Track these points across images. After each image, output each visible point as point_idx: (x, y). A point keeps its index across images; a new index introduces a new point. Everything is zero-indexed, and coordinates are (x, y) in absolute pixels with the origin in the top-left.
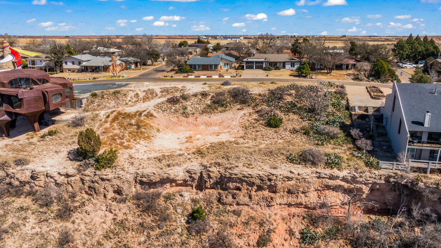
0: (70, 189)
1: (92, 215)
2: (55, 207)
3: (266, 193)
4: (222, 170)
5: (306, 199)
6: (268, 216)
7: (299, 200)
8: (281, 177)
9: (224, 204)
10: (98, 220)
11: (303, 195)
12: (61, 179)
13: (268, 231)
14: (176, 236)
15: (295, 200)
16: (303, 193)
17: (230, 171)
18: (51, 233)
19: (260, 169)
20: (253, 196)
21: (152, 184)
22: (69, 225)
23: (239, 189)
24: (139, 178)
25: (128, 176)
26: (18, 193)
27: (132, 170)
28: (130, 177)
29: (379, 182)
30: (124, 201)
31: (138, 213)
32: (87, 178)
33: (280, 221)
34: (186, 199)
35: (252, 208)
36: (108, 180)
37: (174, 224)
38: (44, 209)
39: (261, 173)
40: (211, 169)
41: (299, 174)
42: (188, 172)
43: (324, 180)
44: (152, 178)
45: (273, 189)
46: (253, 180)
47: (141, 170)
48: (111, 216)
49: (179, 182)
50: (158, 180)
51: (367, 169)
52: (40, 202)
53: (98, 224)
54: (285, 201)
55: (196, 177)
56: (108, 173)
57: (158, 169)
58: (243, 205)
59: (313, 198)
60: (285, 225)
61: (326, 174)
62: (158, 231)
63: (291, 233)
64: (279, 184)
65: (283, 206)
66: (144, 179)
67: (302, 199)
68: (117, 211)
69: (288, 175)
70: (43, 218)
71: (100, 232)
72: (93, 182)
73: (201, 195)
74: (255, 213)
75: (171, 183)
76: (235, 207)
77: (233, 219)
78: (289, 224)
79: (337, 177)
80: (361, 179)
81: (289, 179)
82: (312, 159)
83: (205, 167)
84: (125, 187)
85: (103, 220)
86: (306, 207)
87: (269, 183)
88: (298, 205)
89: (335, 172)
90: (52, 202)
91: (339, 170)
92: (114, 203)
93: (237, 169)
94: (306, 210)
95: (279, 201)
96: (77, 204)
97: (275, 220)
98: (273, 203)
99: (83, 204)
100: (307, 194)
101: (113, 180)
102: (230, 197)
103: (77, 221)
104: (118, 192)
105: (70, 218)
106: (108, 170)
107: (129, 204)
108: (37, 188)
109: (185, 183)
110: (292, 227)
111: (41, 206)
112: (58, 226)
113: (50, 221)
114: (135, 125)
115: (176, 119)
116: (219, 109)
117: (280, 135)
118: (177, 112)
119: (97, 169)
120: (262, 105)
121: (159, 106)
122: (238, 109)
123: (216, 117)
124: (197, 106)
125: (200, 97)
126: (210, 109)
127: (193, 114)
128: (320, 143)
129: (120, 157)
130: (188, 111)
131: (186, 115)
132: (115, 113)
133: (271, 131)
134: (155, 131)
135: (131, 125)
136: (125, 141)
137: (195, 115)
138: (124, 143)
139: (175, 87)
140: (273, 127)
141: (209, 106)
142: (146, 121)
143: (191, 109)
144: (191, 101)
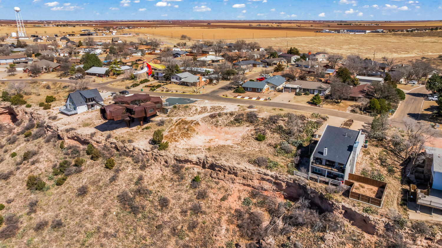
0: (147, 157)
1: (154, 170)
2: (140, 164)
3: (233, 176)
4: (213, 160)
5: (252, 183)
6: (231, 187)
7: (248, 183)
8: (240, 169)
9: (212, 177)
10: (156, 173)
11: (250, 181)
12: (144, 152)
13: (228, 195)
14: (185, 187)
15: (247, 182)
16: (250, 179)
17: (216, 162)
18: (136, 175)
19: (231, 163)
20: (226, 176)
21: (180, 161)
22: (144, 173)
23: (220, 171)
24: (175, 157)
25: (171, 155)
26: (127, 155)
27: (174, 153)
28: (172, 156)
29: (290, 181)
30: (167, 167)
31: (172, 173)
32: (154, 153)
33: (237, 191)
34: (195, 171)
35: (225, 182)
36: (162, 156)
37: (186, 181)
38: (135, 164)
39: (230, 165)
40: (208, 159)
41: (249, 169)
42: (198, 158)
43: (261, 175)
44: (181, 158)
45: (236, 174)
46: (226, 168)
47: (177, 154)
48: (161, 172)
49: (194, 162)
50: (183, 160)
51: (286, 173)
52: (135, 161)
53: (155, 175)
54: (241, 181)
55: (202, 161)
56: (163, 152)
57: (184, 155)
58: (221, 180)
59: (256, 183)
60: (238, 194)
61: (262, 172)
62: (178, 183)
63: (240, 198)
64: (239, 172)
65: (241, 184)
66: (177, 158)
67: (250, 182)
68: (164, 171)
69: (243, 169)
70: (134, 168)
71: (155, 179)
72: (156, 156)
73: (203, 170)
74: (226, 185)
75: (190, 163)
76: (217, 180)
77: (214, 185)
78: (240, 194)
79: (268, 175)
80: (280, 178)
81: (244, 171)
82: (258, 163)
83: (206, 157)
84: (169, 160)
85: (157, 174)
86: (253, 187)
87: (233, 171)
88: (249, 185)
89: (269, 172)
90: (139, 162)
91: (271, 171)
92: (164, 167)
93: (220, 161)
94: (253, 189)
95: (238, 181)
96: (149, 164)
97: (234, 190)
98: (235, 182)
99: (151, 165)
100: (252, 180)
101: (164, 156)
102: (215, 175)
103: (147, 172)
104: (166, 162)
105: (145, 170)
106: (163, 151)
107: (170, 168)
108: (135, 154)
109: (196, 164)
110: (241, 195)
111: (135, 163)
112: (139, 172)
113: (137, 169)
114: (186, 129)
115: (211, 127)
116: (236, 124)
117: (260, 146)
118: (213, 123)
119: (159, 150)
120: (261, 125)
121: (204, 119)
122: (247, 126)
123: (233, 129)
124: (225, 121)
125: (229, 115)
126: (231, 124)
127: (221, 126)
128: (276, 154)
129: (171, 146)
130: (218, 123)
131: (216, 126)
132: (180, 120)
133: (256, 143)
134: (196, 133)
135: (184, 128)
136: (177, 137)
137: (222, 127)
138: (176, 138)
139: (220, 106)
140: (259, 141)
141: (231, 122)
142: (193, 127)
143: (221, 123)
144: (223, 117)
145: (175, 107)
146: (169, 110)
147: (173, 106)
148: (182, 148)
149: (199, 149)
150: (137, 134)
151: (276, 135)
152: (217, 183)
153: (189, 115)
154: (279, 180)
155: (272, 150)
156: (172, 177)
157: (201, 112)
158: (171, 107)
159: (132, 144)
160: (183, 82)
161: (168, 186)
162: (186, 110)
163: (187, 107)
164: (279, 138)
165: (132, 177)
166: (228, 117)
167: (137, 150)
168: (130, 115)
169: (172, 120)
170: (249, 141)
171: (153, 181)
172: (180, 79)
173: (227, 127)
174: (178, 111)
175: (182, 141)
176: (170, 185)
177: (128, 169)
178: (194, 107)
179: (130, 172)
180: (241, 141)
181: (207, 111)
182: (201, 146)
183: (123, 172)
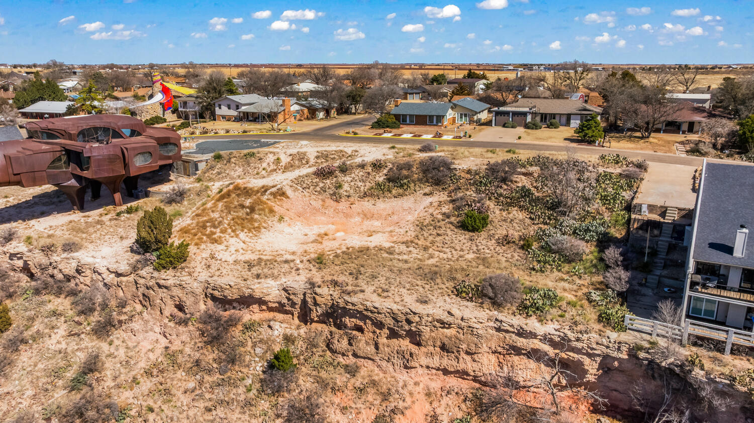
0: (121, 294)
1: (140, 337)
2: (95, 318)
3: (405, 344)
4: (336, 295)
5: (475, 365)
6: (401, 384)
7: (461, 366)
8: (430, 319)
9: (333, 352)
10: (146, 345)
11: (468, 358)
12: (110, 278)
13: (393, 411)
14: (241, 390)
15: (455, 363)
16: (468, 353)
17: (347, 298)
18: (78, 354)
19: (398, 299)
20: (381, 346)
21: (224, 302)
22: (105, 346)
23: (360, 329)
24: (210, 291)
25: (195, 284)
26: (59, 292)
27: (204, 276)
28: (198, 288)
29: (615, 354)
30: (184, 322)
31: (200, 345)
32: (142, 281)
33: (422, 397)
34: (276, 333)
35: (379, 366)
36: (166, 287)
37: (245, 370)
38: (81, 318)
39: (395, 307)
40: (318, 290)
41: (462, 319)
42: (285, 290)
43: (507, 336)
44: (227, 293)
45: (415, 338)
46: (381, 317)
47: (215, 278)
48: (164, 342)
49: (270, 305)
50: (236, 296)
51: (598, 327)
52: (79, 308)
53: (144, 351)
54: (436, 362)
55: (298, 300)
56: (169, 277)
57: (239, 280)
58: (364, 358)
59: (487, 364)
60: (428, 406)
61: (512, 326)
62: (216, 377)
64: (426, 331)
65: (434, 371)
66: (216, 293)
67: (466, 363)
68: (174, 337)
69: (442, 318)
70: (76, 331)
71: (143, 364)
72: (148, 288)
73: (303, 330)
74: (382, 375)
75: (260, 305)
76: (351, 360)
77: (340, 379)
78: (435, 404)
79: (532, 335)
80: (579, 345)
81: (444, 324)
82: (491, 294)
83: (312, 285)
84: (188, 302)
85: (150, 347)
86: (475, 379)
87: (407, 327)
88: (462, 374)
89: (533, 324)
90: (92, 310)
91: (541, 321)
92: (172, 324)
93: (361, 295)
94: (477, 385)
95: (424, 361)
96: (123, 318)
97: (411, 394)
98: (413, 364)
99: (131, 318)
100: (475, 356)
101: (173, 288)
102: (345, 342)
103: (116, 342)
104: (180, 307)
105: (108, 336)
106: (171, 272)
107: (191, 328)
108: (82, 286)
109: (281, 308)
110: (438, 411)
111: (82, 313)
113: (83, 336)
114: (248, 207)
115: (320, 202)
116: (394, 192)
117: (477, 246)
118: (325, 191)
119: (156, 269)
120: (467, 190)
121: (299, 181)
122: (425, 194)
123: (384, 205)
124: (360, 184)
125: (370, 169)
126: (379, 191)
127: (349, 196)
128: (537, 267)
129: (198, 254)
130: (341, 191)
131: (336, 197)
132: (231, 187)
133: (462, 237)
134: (276, 219)
135: (242, 206)
136: (218, 230)
137: (352, 199)
138: (215, 233)
139: (341, 151)
140: (469, 231)
141: (378, 185)
142: (269, 202)
143: (349, 189)
144: (353, 175)
145: (218, 157)
146: (202, 166)
147: (212, 154)
148: (231, 260)
149: (286, 262)
150: (99, 226)
151: (515, 212)
152: (352, 371)
153: (258, 174)
154: (573, 350)
155: (517, 255)
156: (197, 355)
157: (289, 167)
158: (209, 156)
159: (75, 255)
160: (244, 113)
161: (182, 389)
162: (249, 164)
163: (252, 155)
164: (528, 221)
165: (62, 364)
166: (369, 173)
167: (88, 272)
168: (78, 171)
169: (207, 187)
170: (439, 232)
171: (133, 373)
172: (238, 107)
173: (366, 199)
174: (226, 167)
175: (233, 241)
176: (191, 385)
177: (53, 336)
178: (271, 156)
179: (59, 346)
180: (413, 234)
181: (307, 162)
182: (293, 253)
183: (35, 346)
